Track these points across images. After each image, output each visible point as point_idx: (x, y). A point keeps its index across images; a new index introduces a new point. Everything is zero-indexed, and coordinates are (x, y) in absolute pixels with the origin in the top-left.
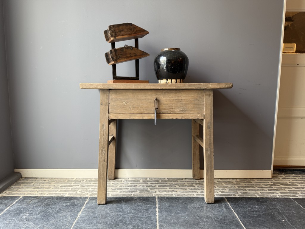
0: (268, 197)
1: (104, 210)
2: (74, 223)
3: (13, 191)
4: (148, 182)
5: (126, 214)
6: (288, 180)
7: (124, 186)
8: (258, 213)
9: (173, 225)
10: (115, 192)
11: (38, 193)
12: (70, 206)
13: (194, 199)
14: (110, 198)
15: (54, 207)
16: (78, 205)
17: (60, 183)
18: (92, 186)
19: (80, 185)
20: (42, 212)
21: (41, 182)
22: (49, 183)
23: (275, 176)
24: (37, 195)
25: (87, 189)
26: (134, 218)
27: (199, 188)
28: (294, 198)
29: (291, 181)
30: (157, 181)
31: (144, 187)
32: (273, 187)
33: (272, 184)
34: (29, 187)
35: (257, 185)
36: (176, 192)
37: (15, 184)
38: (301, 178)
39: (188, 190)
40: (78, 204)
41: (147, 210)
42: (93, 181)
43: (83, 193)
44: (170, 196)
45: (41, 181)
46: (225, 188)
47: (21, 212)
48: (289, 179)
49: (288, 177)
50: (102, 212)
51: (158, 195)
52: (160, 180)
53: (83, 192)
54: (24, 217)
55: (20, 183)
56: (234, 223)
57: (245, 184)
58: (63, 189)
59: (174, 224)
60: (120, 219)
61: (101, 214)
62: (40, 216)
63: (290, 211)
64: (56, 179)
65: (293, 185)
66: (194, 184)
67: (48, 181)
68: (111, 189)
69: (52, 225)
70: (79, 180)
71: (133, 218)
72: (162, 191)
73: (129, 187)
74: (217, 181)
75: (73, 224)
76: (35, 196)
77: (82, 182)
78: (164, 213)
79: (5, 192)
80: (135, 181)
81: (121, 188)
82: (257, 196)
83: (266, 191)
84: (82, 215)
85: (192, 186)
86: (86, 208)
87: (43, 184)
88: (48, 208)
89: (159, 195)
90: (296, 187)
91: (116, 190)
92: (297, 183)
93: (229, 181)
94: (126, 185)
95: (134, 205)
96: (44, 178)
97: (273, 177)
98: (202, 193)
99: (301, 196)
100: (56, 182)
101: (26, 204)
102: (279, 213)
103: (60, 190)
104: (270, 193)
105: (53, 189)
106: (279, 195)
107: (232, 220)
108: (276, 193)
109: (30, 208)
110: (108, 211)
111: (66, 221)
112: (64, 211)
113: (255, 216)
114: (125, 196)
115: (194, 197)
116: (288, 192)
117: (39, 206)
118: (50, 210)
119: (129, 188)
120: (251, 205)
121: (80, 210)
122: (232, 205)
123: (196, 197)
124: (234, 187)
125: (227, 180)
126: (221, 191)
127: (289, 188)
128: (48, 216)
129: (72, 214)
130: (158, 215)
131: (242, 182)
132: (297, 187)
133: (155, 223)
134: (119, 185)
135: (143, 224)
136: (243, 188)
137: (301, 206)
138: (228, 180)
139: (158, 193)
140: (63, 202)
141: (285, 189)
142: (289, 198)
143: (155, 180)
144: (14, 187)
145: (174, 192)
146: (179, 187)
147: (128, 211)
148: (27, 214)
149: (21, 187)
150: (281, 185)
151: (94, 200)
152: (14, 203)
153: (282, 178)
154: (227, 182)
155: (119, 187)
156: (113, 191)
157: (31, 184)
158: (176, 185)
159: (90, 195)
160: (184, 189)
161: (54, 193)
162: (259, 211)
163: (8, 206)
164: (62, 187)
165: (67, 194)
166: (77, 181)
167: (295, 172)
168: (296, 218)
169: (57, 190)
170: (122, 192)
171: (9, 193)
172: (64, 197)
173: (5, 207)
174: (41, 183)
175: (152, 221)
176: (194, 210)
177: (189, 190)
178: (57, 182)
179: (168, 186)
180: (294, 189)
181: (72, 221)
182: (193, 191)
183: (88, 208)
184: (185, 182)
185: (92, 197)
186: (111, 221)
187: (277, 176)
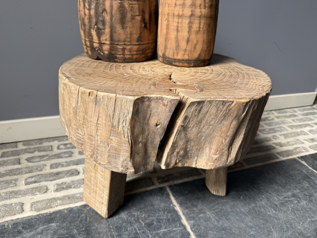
7: (63, 166)
10: (40, 192)
35: (310, 121)
57: (294, 121)
68: (27, 184)
73: (77, 164)
81: (58, 174)
91: (43, 184)
94: (68, 160)
114: (79, 204)
119: (79, 168)
124: (283, 129)
134: (49, 163)
136: (298, 130)
155: (47, 170)
156: (32, 192)
170: (63, 188)
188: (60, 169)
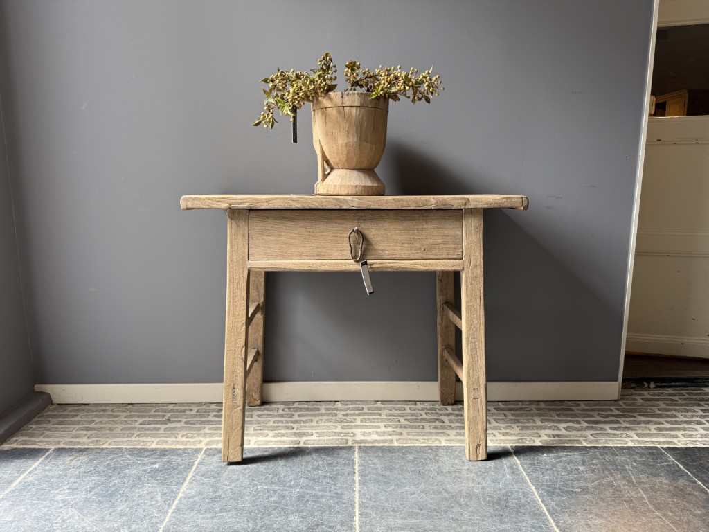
0: (607, 445)
1: (238, 480)
2: (171, 511)
3: (32, 437)
4: (337, 410)
5: (288, 488)
6: (657, 402)
7: (283, 423)
8: (582, 484)
9: (391, 513)
10: (262, 436)
11: (90, 440)
12: (161, 471)
13: (441, 450)
14: (252, 450)
15: (126, 474)
16: (180, 467)
17: (139, 417)
18: (212, 421)
19: (185, 420)
20: (99, 485)
21: (95, 413)
22: (115, 416)
23: (627, 393)
24: (88, 444)
25: (199, 429)
26: (303, 497)
27: (453, 425)
28: (665, 446)
29: (662, 405)
30: (358, 409)
31: (329, 424)
32: (621, 420)
33: (620, 413)
34: (69, 426)
35: (585, 417)
36: (401, 434)
37: (36, 419)
38: (685, 399)
39: (427, 429)
40: (180, 465)
41: (334, 478)
42: (213, 410)
43: (190, 440)
44: (386, 445)
45: (97, 411)
46: (513, 425)
47: (51, 487)
48: (658, 400)
49: (656, 397)
50: (233, 485)
51: (359, 443)
52: (365, 407)
53: (192, 437)
54: (59, 497)
55: (48, 416)
56: (528, 507)
57: (558, 415)
58: (145, 430)
59: (393, 511)
60: (272, 499)
61: (231, 489)
62: (94, 495)
63: (654, 479)
64: (130, 406)
65: (668, 416)
66: (441, 415)
67: (112, 411)
68: (254, 430)
69: (122, 515)
70: (183, 408)
71: (301, 498)
72: (370, 433)
73: (294, 423)
74: (495, 409)
75: (166, 512)
76: (82, 447)
77: (187, 412)
78: (371, 486)
79: (15, 439)
80: (307, 410)
81: (277, 427)
82: (583, 442)
83: (605, 430)
84: (189, 491)
85: (437, 420)
86: (197, 474)
87: (100, 420)
88: (111, 477)
89: (361, 442)
90: (673, 419)
91: (266, 432)
92: (676, 410)
93: (521, 408)
94: (288, 419)
95: (306, 466)
96: (102, 405)
97: (622, 397)
98: (458, 437)
99: (683, 443)
100: (129, 414)
101: (62, 467)
102: (630, 481)
103: (139, 432)
104: (614, 434)
105: (122, 430)
106: (631, 441)
107: (523, 501)
108: (628, 436)
109: (71, 477)
110: (247, 482)
111: (151, 505)
112: (148, 481)
113: (576, 490)
114: (286, 446)
115: (441, 447)
116: (655, 432)
117: (91, 470)
118: (115, 480)
119: (295, 426)
120: (568, 464)
121: (184, 480)
122: (526, 464)
123: (444, 446)
124: (531, 421)
125: (517, 404)
126: (503, 431)
127: (656, 423)
128: (111, 495)
129: (166, 491)
130: (357, 491)
131: (550, 410)
132: (676, 421)
133: (350, 509)
134: (273, 420)
135: (323, 512)
136: (552, 424)
137: (680, 466)
138: (520, 406)
139: (359, 437)
140: (146, 460)
141: (648, 426)
142: (656, 447)
143: (355, 406)
144: (34, 426)
145: (396, 435)
146: (407, 423)
147: (291, 481)
148: (64, 490)
149: (50, 426)
150: (639, 415)
151: (214, 455)
152: (37, 464)
153: (643, 399)
154: (517, 410)
155: (271, 424)
156: (258, 435)
157: (72, 419)
158: (400, 418)
159: (206, 445)
160: (418, 427)
161: (126, 441)
162: (585, 480)
163: (22, 473)
164: (142, 426)
165: (155, 442)
166: (177, 410)
167: (673, 384)
168: (666, 495)
169: (132, 432)
170: (278, 436)
171: (25, 442)
172: (147, 450)
173: (16, 475)
174: (96, 416)
175: (344, 506)
176: (439, 478)
177: (431, 431)
178: (132, 413)
179: (383, 420)
180: (669, 426)
181: (166, 507)
182: (438, 433)
183: (203, 475)
184: (423, 409)
185: (211, 449)
186: (253, 506)
187: (632, 394)
188: (280, 424)
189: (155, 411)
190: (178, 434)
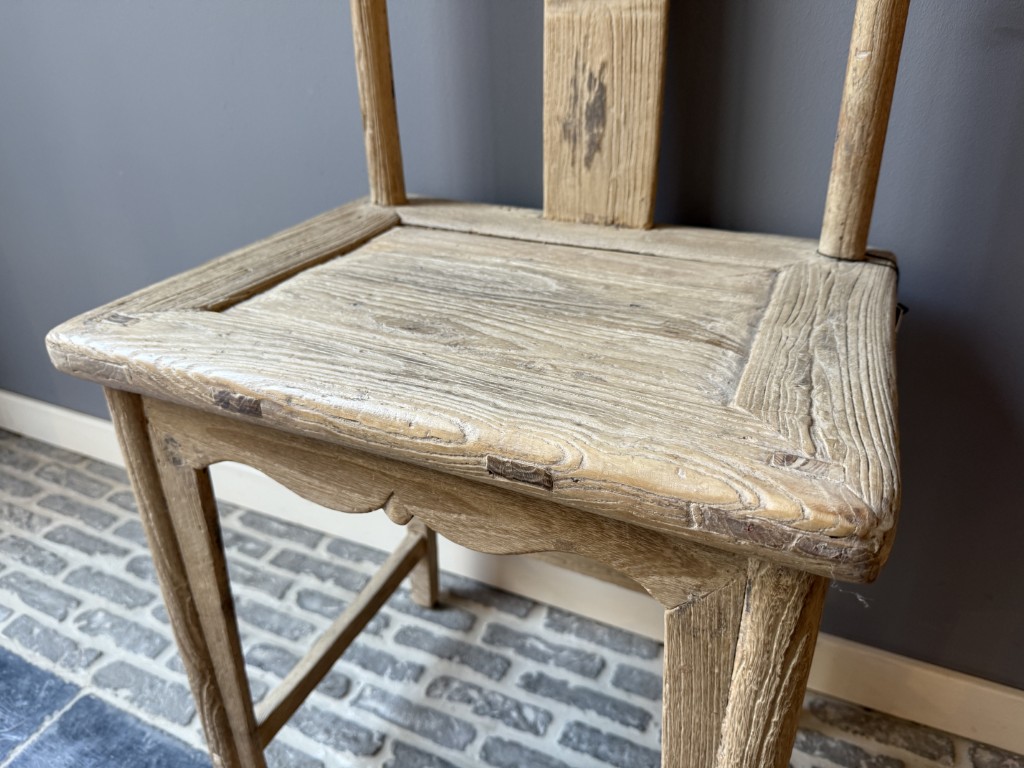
22: (29, 490)
25: (136, 601)
52: (614, 659)
58: (36, 562)
67: (37, 474)
100: (59, 490)
143: (589, 647)
164: (44, 544)
178: (65, 492)
185: (92, 704)
189: (111, 500)
190: (79, 603)
